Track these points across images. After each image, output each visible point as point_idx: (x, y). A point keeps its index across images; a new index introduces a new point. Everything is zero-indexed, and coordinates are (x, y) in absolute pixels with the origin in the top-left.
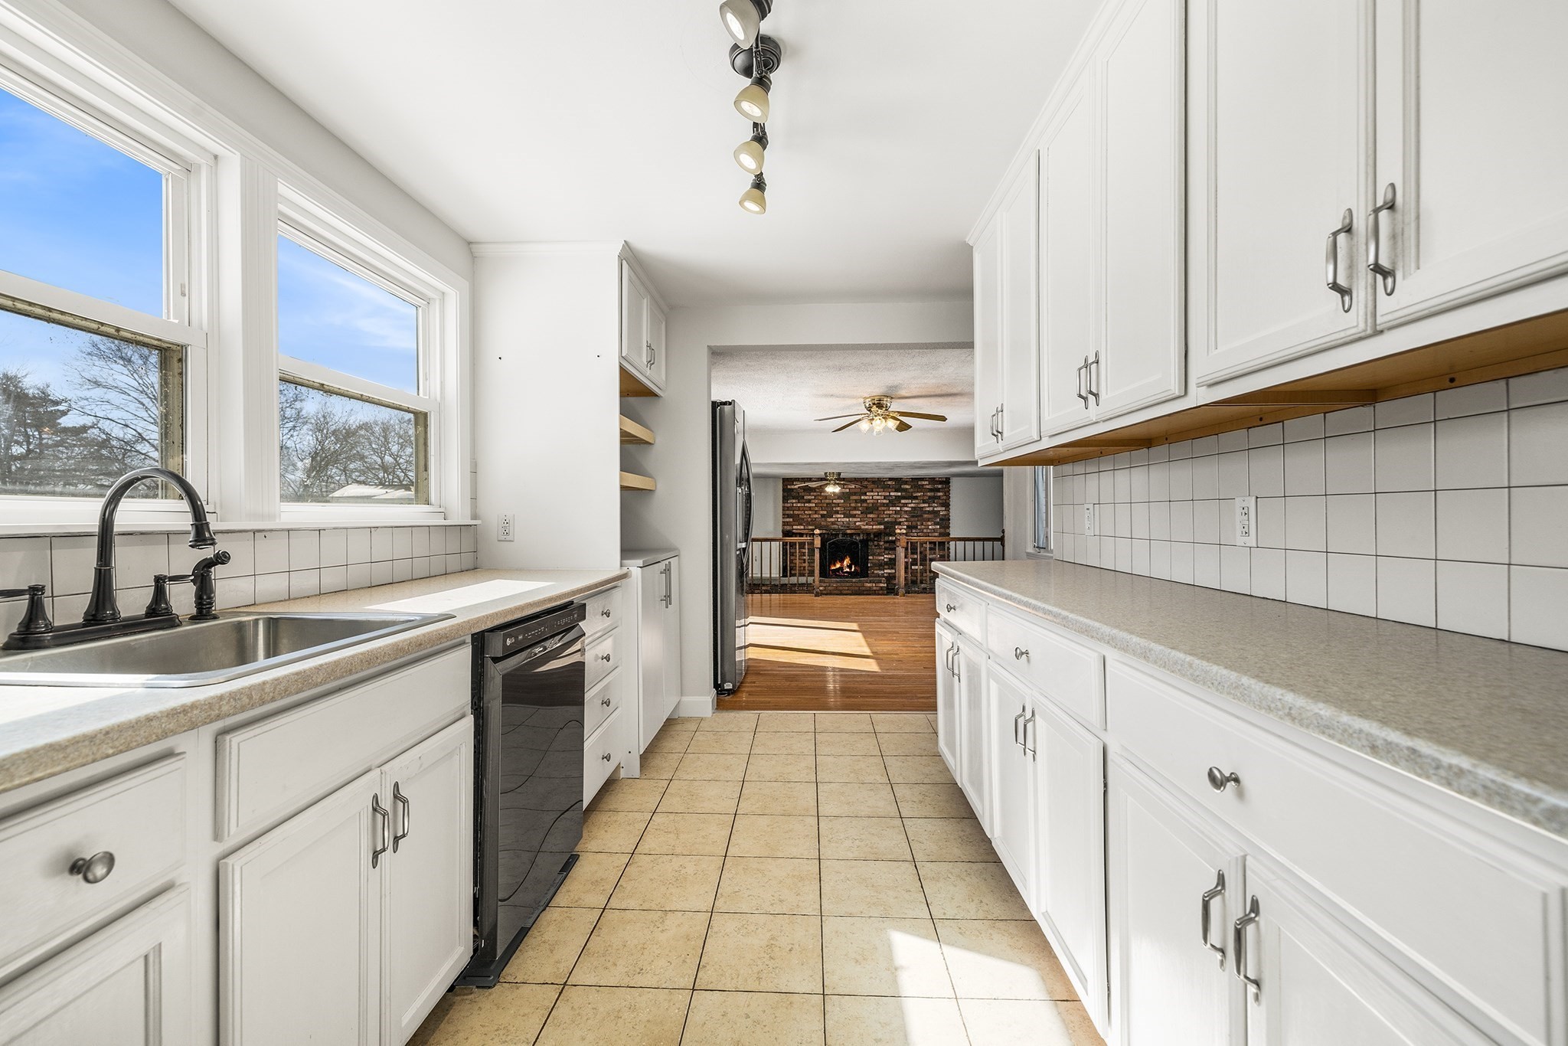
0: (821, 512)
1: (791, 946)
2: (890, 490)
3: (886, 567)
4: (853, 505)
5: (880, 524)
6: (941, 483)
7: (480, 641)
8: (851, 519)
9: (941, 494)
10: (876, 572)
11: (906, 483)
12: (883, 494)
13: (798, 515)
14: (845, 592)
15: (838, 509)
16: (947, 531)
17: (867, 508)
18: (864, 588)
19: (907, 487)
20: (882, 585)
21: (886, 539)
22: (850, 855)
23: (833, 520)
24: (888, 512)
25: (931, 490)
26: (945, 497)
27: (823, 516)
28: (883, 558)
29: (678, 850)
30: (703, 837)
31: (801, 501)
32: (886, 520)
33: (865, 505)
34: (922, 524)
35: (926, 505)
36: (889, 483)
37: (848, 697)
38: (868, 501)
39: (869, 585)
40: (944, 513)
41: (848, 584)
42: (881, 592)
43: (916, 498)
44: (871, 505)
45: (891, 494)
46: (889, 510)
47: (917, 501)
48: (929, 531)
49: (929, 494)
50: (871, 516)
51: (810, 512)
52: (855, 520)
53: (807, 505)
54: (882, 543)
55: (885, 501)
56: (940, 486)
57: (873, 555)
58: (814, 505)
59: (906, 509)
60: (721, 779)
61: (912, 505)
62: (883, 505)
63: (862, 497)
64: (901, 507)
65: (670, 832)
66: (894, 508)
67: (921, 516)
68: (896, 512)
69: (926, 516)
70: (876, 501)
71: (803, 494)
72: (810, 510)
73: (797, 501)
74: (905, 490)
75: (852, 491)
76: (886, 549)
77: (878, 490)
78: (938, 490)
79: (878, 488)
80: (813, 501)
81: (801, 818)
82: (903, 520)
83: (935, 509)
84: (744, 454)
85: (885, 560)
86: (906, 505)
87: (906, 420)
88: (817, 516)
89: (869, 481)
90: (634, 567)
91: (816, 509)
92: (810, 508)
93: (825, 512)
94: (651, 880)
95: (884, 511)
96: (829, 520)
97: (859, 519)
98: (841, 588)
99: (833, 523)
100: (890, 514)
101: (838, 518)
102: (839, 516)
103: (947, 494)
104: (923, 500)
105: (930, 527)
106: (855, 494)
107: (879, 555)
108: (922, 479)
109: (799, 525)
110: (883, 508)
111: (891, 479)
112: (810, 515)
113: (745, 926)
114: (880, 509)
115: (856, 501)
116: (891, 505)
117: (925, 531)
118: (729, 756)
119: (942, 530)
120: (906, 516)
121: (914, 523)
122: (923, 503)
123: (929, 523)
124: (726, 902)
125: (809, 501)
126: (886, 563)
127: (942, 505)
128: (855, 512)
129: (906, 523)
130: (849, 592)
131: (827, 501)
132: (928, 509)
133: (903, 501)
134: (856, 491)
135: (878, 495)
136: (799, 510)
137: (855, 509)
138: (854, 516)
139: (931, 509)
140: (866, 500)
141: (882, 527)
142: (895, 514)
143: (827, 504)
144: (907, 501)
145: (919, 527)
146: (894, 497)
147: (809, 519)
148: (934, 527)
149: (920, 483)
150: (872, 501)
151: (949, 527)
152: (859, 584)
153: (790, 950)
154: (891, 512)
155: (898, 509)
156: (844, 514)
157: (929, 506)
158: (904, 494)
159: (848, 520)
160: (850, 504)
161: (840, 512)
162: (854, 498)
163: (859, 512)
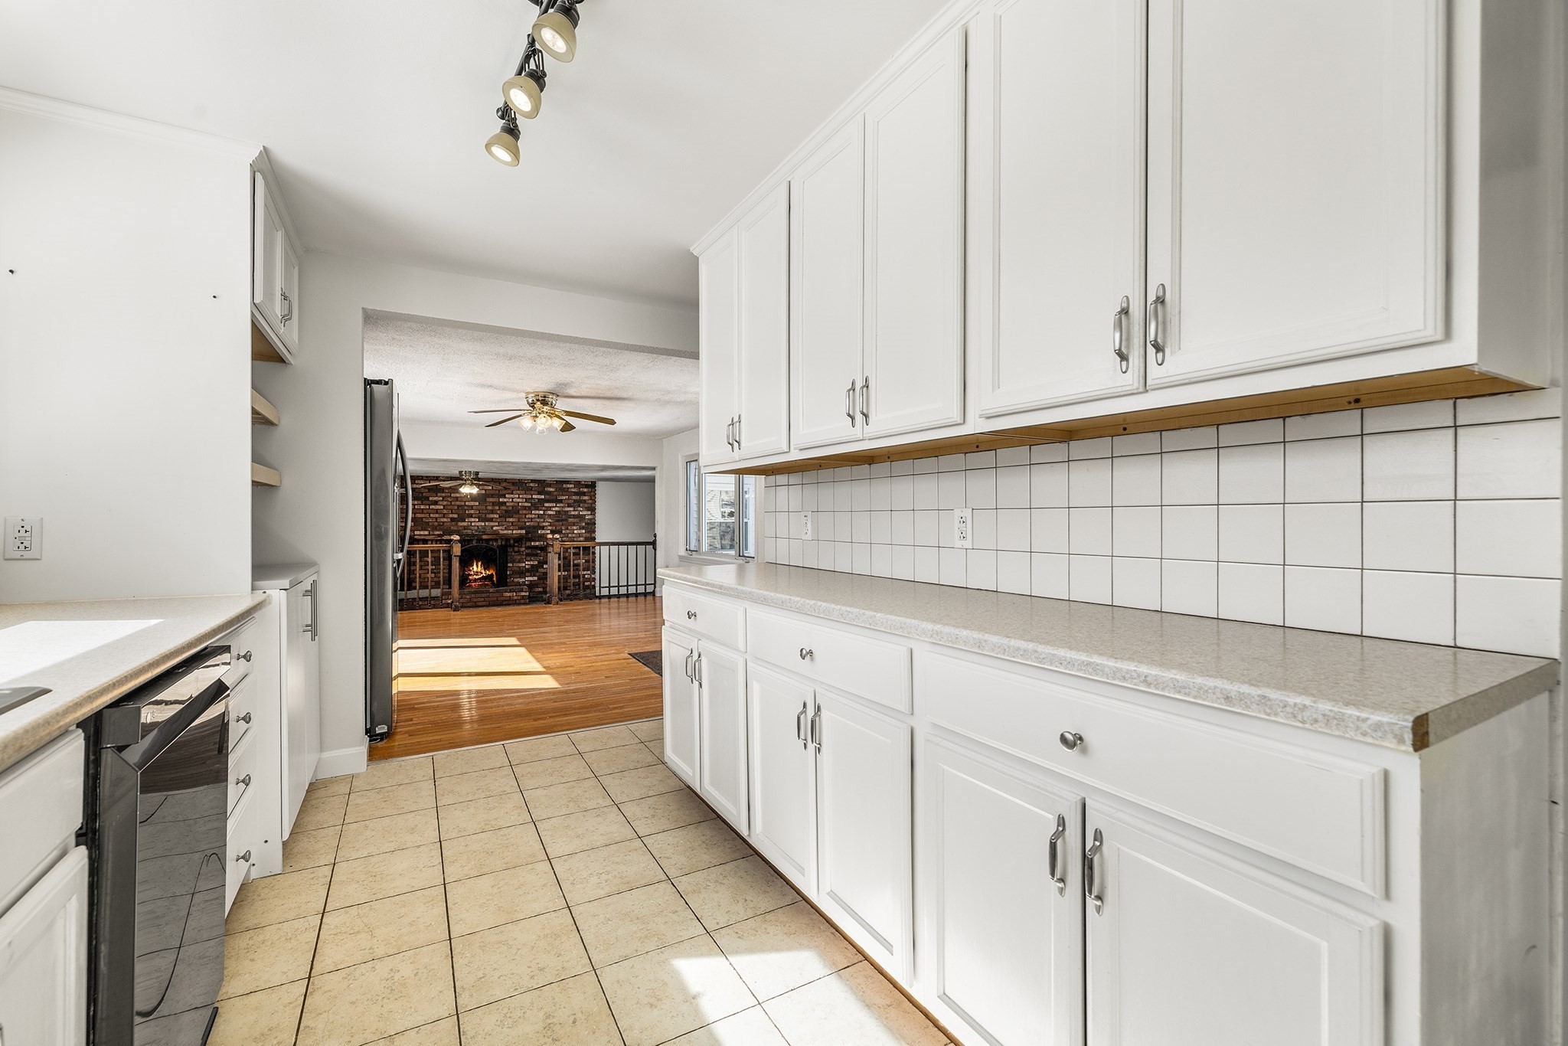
0: (451, 516)
1: (572, 1019)
2: (532, 492)
3: (527, 574)
4: (490, 508)
5: (521, 529)
6: (587, 486)
7: (94, 728)
8: (487, 524)
9: (586, 498)
10: (516, 580)
11: (550, 485)
12: (525, 496)
13: (422, 518)
14: (480, 604)
15: (472, 512)
16: (593, 535)
17: (506, 511)
18: (502, 599)
19: (552, 490)
20: (523, 594)
21: (528, 544)
22: (602, 893)
23: (465, 524)
24: (530, 516)
25: (576, 494)
26: (590, 501)
27: (452, 519)
28: (524, 565)
29: (380, 952)
30: (411, 924)
31: (424, 502)
32: (527, 524)
33: (504, 508)
34: (567, 529)
35: (571, 509)
36: (531, 485)
37: (535, 720)
38: (508, 504)
39: (508, 594)
40: (590, 517)
41: (483, 595)
42: (522, 601)
43: (561, 501)
44: (511, 508)
45: (534, 496)
46: (531, 513)
47: (562, 505)
48: (573, 535)
49: (574, 497)
50: (511, 520)
51: (437, 516)
52: (492, 524)
53: (432, 507)
54: (523, 549)
55: (526, 504)
56: (586, 490)
57: (513, 562)
58: (442, 507)
59: (550, 512)
60: (408, 846)
61: (557, 509)
62: (525, 508)
63: (501, 500)
64: (544, 511)
65: (359, 932)
66: (537, 512)
67: (566, 520)
68: (539, 516)
69: (570, 520)
70: (516, 504)
71: (428, 494)
72: (437, 513)
73: (420, 502)
74: (549, 493)
75: (488, 492)
76: (527, 555)
77: (519, 492)
78: (584, 494)
79: (519, 490)
80: (441, 503)
81: (530, 867)
82: (547, 524)
83: (581, 513)
84: (399, 445)
85: (527, 566)
86: (549, 508)
87: (571, 420)
88: (445, 520)
89: (508, 483)
90: (276, 592)
91: (445, 512)
92: (437, 511)
93: (456, 516)
94: (353, 1003)
95: (526, 515)
96: (460, 524)
97: (497, 524)
98: (475, 600)
99: (465, 528)
100: (532, 518)
101: (471, 522)
102: (473, 520)
103: (593, 498)
104: (568, 504)
105: (575, 532)
106: (492, 496)
107: (519, 562)
108: (568, 482)
109: (422, 530)
110: (524, 512)
111: (533, 481)
112: (436, 518)
113: (508, 1015)
114: (521, 512)
115: (494, 504)
116: (533, 508)
117: (570, 535)
118: (409, 815)
119: (588, 535)
120: (550, 521)
121: (558, 528)
122: (568, 507)
123: (575, 528)
124: (472, 996)
125: (436, 503)
126: (528, 570)
127: (588, 509)
128: (492, 516)
129: (550, 528)
130: (483, 603)
131: (458, 503)
132: (573, 513)
133: (546, 505)
134: (492, 492)
135: (519, 498)
136: (422, 513)
137: (492, 512)
138: (491, 520)
139: (576, 513)
140: (505, 503)
141: (524, 532)
142: (538, 517)
143: (458, 506)
144: (550, 505)
145: (563, 532)
146: (537, 500)
147: (436, 523)
148: (579, 532)
149: (564, 486)
150: (512, 504)
151: (594, 532)
152: (498, 595)
153: (574, 1022)
154: (533, 516)
155: (541, 512)
156: (479, 518)
157: (574, 510)
158: (547, 497)
159: (483, 524)
160: (486, 506)
161: (474, 516)
162: (491, 500)
163: (497, 516)
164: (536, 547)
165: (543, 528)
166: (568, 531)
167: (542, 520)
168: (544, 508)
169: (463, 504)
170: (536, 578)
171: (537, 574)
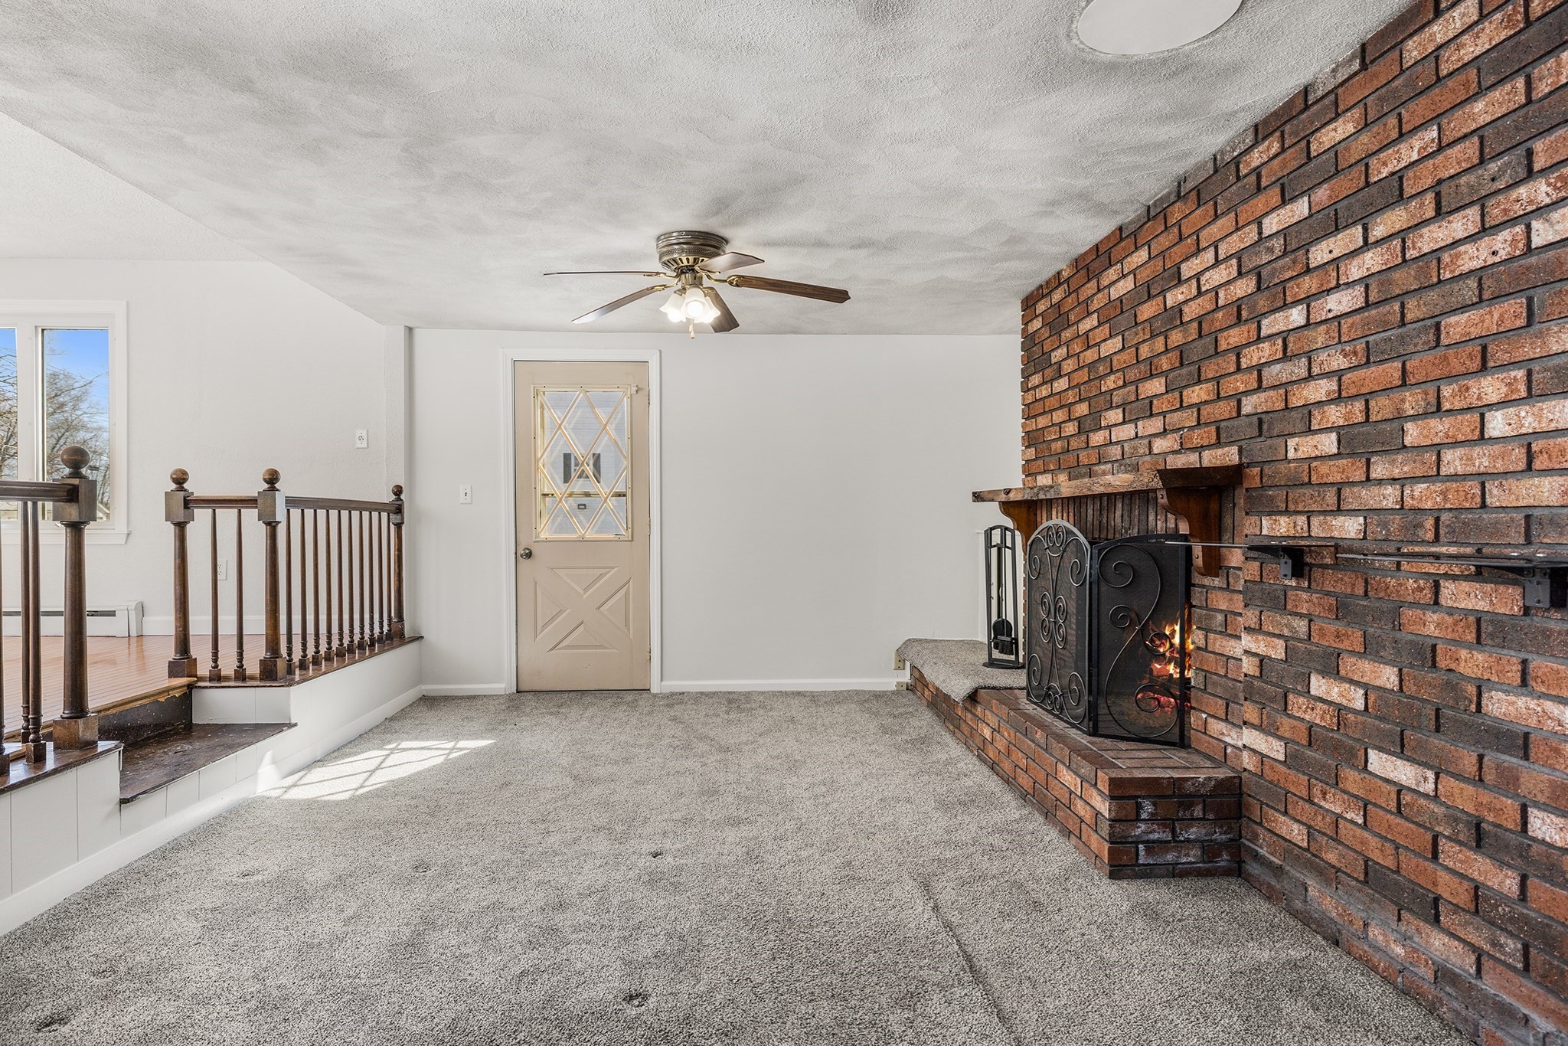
3: (1250, 712)
32: (1249, 405)
34: (1438, 410)
35: (1461, 225)
43: (1396, 192)
48: (1482, 459)
49: (1482, 110)
59: (1339, 303)
61: (1372, 261)
62: (1238, 313)
74: (1335, 164)
75: (1144, 275)
83: (1542, 233)
120: (1338, 362)
123: (1491, 388)
129: (1335, 415)
132: (1474, 257)
133: (1320, 254)
139: (1502, 244)
140: (1179, 309)
145: (1413, 434)
148: (1528, 418)
149: (1413, 50)
155: (1296, 316)
157: (1485, 230)
158: (1322, 194)
162: (1147, 311)
165: (1305, 421)
166: (1439, 427)
167: (1299, 369)
168: (1309, 284)
170: (1275, 749)
171: (1286, 725)
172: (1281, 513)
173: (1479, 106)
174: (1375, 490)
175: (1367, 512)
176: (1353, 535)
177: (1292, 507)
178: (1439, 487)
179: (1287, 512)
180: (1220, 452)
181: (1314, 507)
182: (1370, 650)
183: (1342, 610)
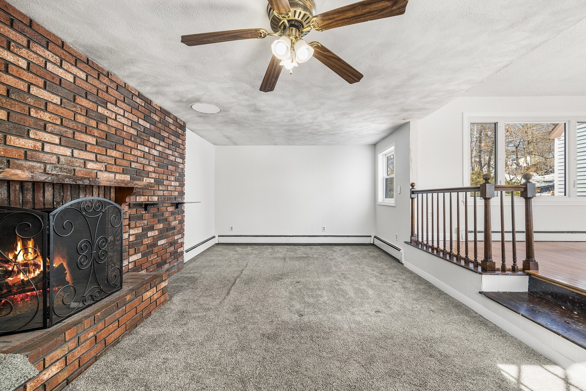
2: (138, 114)
6: (180, 126)
8: (76, 153)
9: (180, 141)
11: (155, 111)
12: (130, 116)
15: (46, 116)
16: (183, 189)
19: (156, 119)
23: (28, 144)
25: (173, 133)
26: (182, 147)
32: (134, 165)
33: (102, 126)
35: (170, 152)
36: (138, 101)
40: (181, 166)
45: (139, 121)
47: (163, 144)
50: (114, 153)
55: (131, 131)
56: (180, 131)
61: (160, 149)
62: (131, 137)
63: (100, 110)
64: (149, 148)
66: (143, 148)
69: (170, 167)
70: (120, 127)
74: (154, 123)
77: (123, 106)
78: (179, 135)
79: (123, 102)
82: (152, 169)
83: (176, 160)
86: (154, 146)
89: (111, 80)
95: (131, 148)
100: (137, 157)
102: (46, 137)
103: (184, 143)
104: (168, 145)
105: (173, 184)
108: (168, 115)
110: (130, 144)
111: (139, 95)
116: (138, 140)
117: (169, 188)
119: (180, 189)
120: (154, 165)
122: (168, 148)
127: (180, 156)
129: (154, 175)
132: (171, 158)
133: (151, 139)
135: (123, 116)
138: (84, 147)
139: (173, 159)
141: (127, 178)
144: (155, 141)
146: (142, 129)
149: (166, 118)
150: (114, 124)
151: (184, 185)
156: (61, 136)
157: (172, 155)
158: (152, 127)
159: (68, 152)
160: (75, 113)
161: (50, 127)
163: (92, 140)
164: (140, 205)
168: (149, 144)
169: (22, 86)
170: (139, 256)
171: (142, 248)
172: (141, 195)
173: (172, 137)
174: (160, 192)
175: (158, 196)
176: (156, 200)
177: (144, 194)
178: (167, 192)
179: (143, 195)
180: (123, 176)
181: (149, 194)
182: (159, 222)
183: (154, 216)
